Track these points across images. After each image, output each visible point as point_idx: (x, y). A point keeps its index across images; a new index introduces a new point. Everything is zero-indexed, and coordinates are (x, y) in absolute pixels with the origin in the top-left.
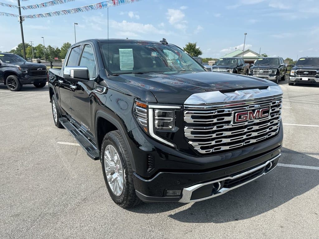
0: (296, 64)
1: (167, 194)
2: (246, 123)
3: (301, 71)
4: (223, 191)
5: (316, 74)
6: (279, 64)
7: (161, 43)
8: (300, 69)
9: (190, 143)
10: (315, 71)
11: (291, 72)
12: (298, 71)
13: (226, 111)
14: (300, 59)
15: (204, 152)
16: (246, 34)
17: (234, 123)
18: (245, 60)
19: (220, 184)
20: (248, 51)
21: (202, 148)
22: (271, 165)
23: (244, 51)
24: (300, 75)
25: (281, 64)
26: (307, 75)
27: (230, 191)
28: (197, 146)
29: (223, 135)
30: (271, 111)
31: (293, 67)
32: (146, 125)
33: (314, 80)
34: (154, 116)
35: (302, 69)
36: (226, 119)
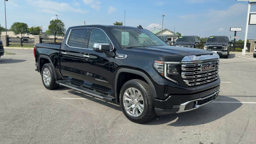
0: (207, 42)
1: (173, 108)
2: (206, 71)
3: (212, 46)
4: (198, 106)
5: (222, 49)
6: (195, 41)
7: (138, 28)
8: (210, 45)
9: (184, 80)
10: (221, 46)
11: (204, 47)
12: (209, 46)
13: (199, 65)
14: (210, 37)
15: (190, 85)
16: (164, 16)
17: (202, 71)
18: (168, 37)
19: (197, 102)
20: (166, 30)
21: (189, 83)
22: (216, 95)
23: (163, 30)
24: (211, 49)
25: (196, 41)
26: (216, 49)
27: (200, 107)
28: (187, 82)
29: (197, 77)
30: (215, 66)
31: (205, 43)
32: (163, 72)
33: (221, 53)
34: (167, 67)
35: (212, 45)
36: (199, 69)
